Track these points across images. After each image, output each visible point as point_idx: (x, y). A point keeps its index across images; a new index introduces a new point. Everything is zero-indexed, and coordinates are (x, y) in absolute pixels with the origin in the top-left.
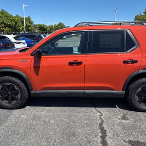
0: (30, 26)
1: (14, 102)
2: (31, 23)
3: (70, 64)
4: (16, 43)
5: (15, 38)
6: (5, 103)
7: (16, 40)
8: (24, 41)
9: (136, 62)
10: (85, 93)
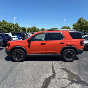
0: (18, 28)
1: (20, 59)
2: (18, 27)
3: (41, 44)
4: (13, 37)
5: (12, 35)
6: (16, 59)
7: (13, 36)
8: (16, 37)
9: (64, 43)
10: (47, 55)
